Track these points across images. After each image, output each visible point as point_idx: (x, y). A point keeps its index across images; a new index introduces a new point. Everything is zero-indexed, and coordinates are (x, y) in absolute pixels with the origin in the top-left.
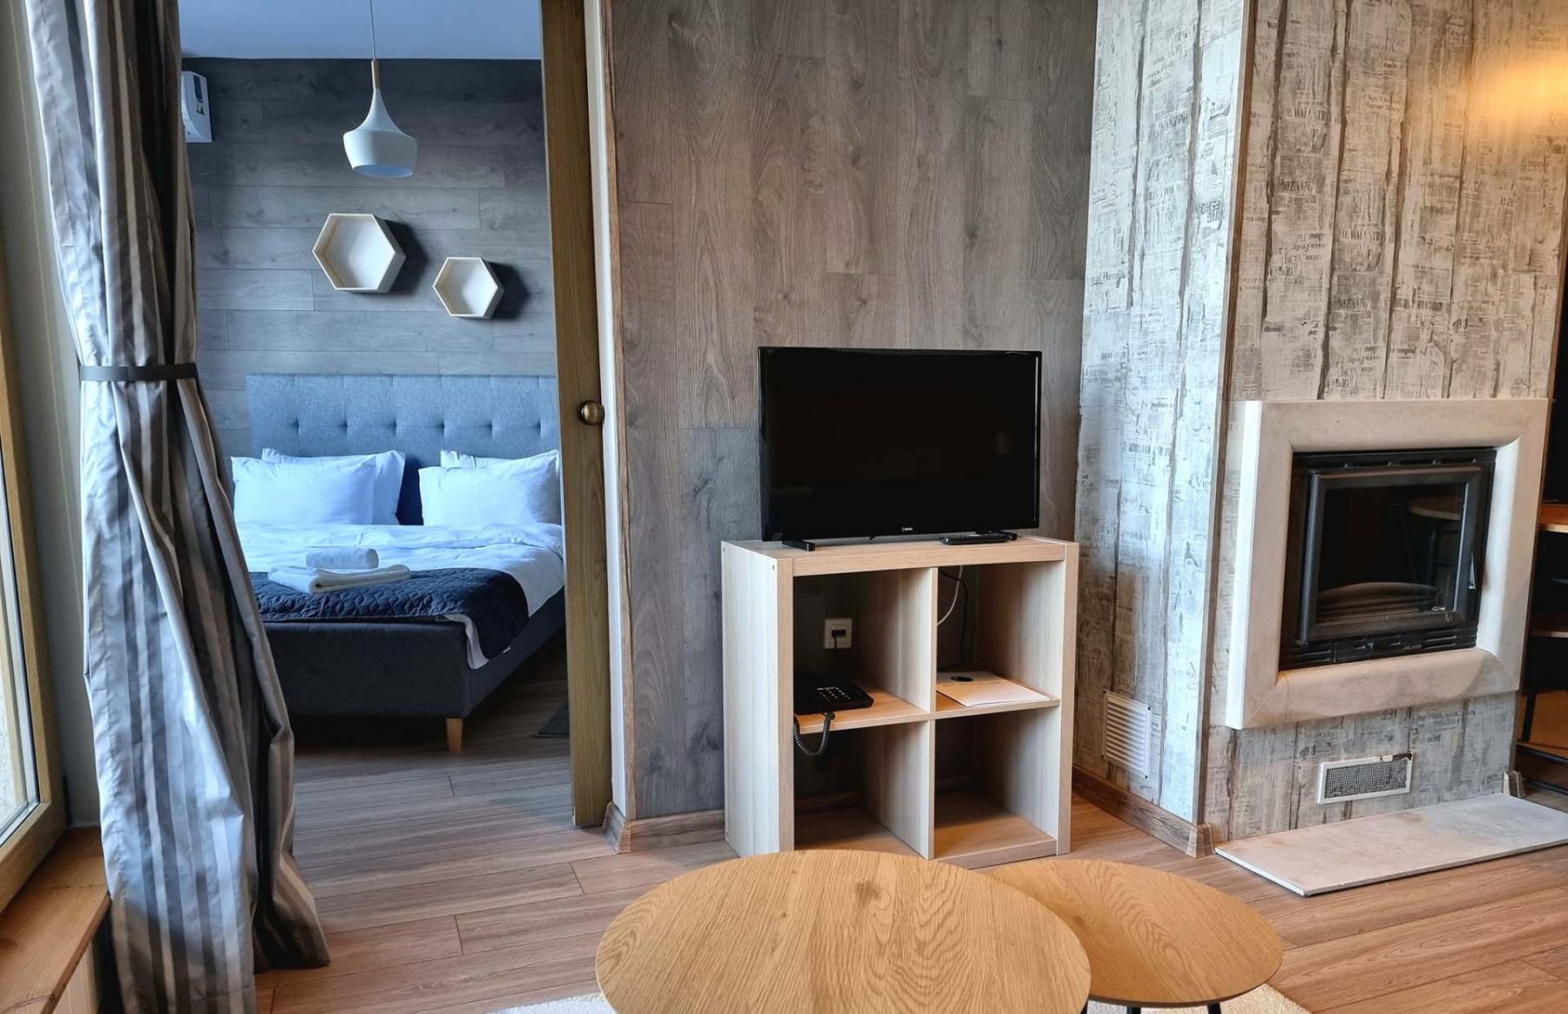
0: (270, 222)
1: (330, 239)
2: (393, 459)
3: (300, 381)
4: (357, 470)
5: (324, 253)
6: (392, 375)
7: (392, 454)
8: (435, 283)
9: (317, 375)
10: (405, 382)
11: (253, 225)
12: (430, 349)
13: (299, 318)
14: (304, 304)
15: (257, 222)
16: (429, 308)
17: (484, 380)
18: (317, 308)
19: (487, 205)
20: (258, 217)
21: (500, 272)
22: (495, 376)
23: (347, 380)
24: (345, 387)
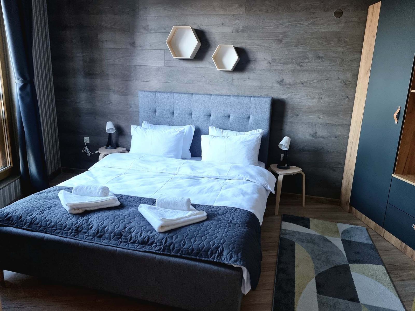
0: (151, 30)
1: (173, 37)
2: (191, 128)
3: (158, 95)
4: (177, 134)
5: (170, 43)
6: (192, 94)
7: (190, 126)
8: (212, 56)
9: (164, 92)
10: (198, 97)
11: (145, 31)
12: (207, 83)
13: (159, 69)
14: (161, 63)
15: (146, 30)
16: (208, 66)
17: (229, 97)
18: (166, 65)
19: (236, 22)
20: (146, 28)
21: (239, 51)
22: (233, 96)
23: (175, 95)
24: (175, 98)
